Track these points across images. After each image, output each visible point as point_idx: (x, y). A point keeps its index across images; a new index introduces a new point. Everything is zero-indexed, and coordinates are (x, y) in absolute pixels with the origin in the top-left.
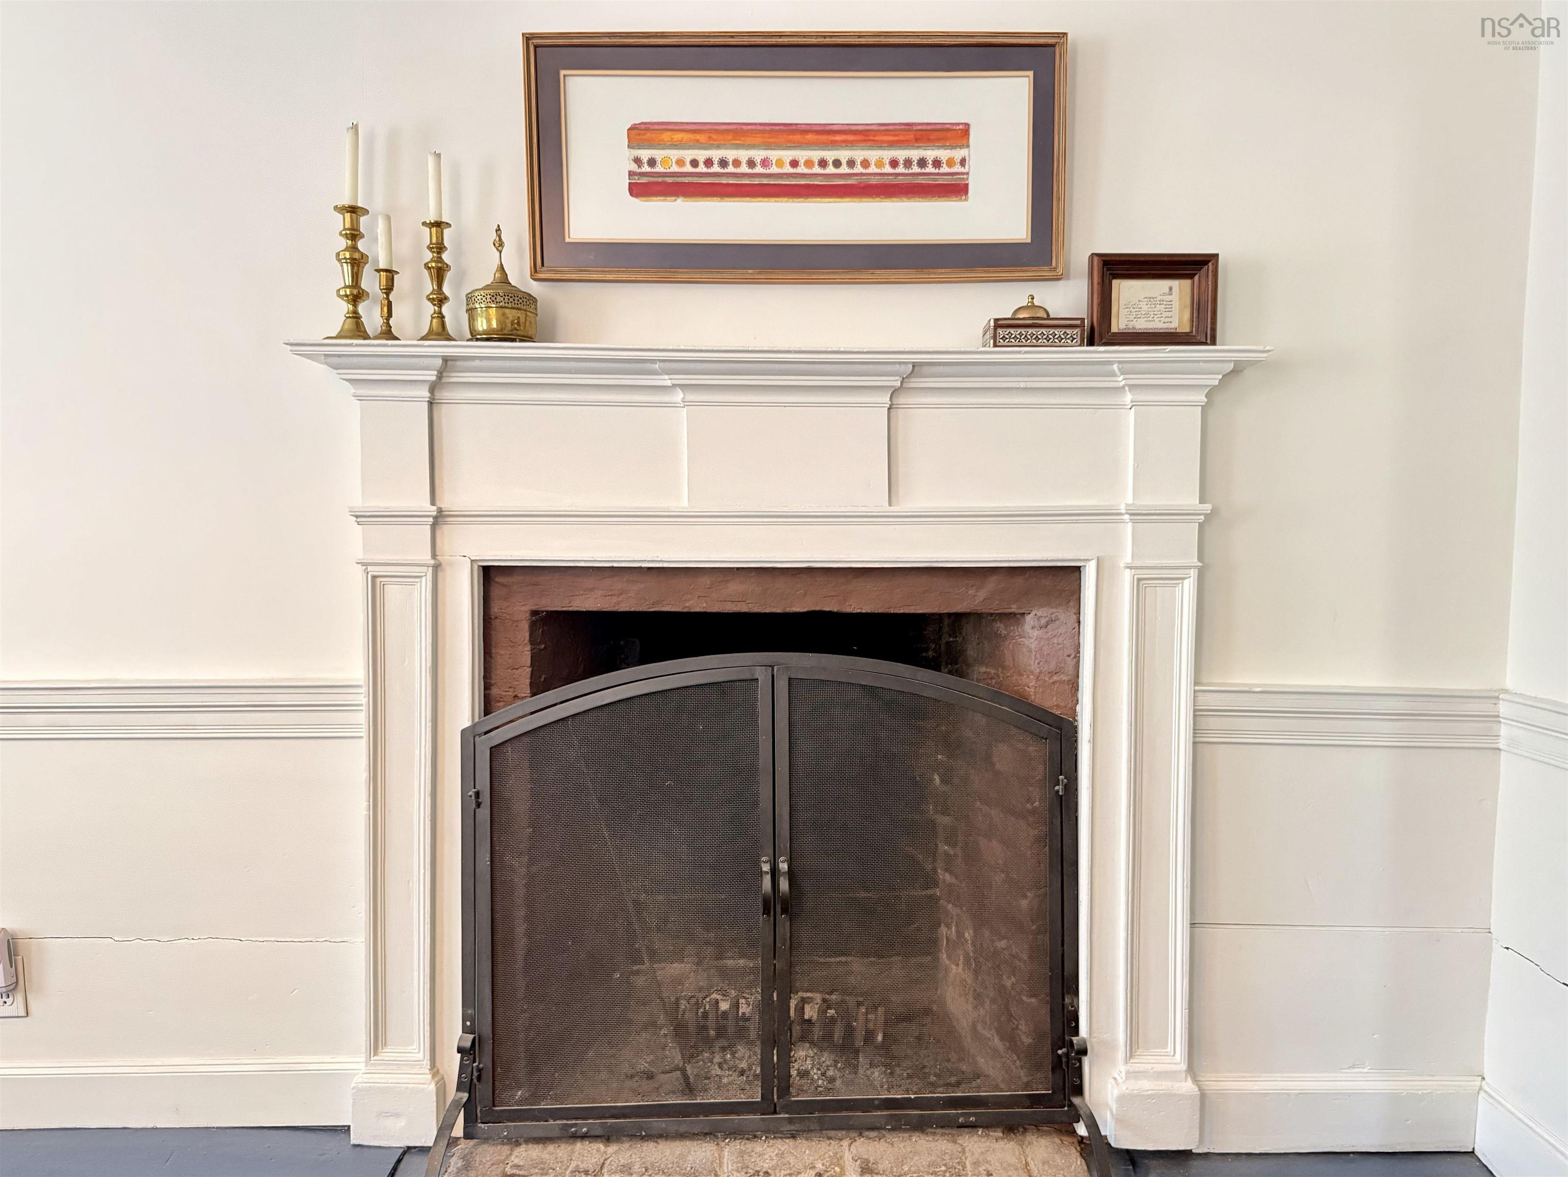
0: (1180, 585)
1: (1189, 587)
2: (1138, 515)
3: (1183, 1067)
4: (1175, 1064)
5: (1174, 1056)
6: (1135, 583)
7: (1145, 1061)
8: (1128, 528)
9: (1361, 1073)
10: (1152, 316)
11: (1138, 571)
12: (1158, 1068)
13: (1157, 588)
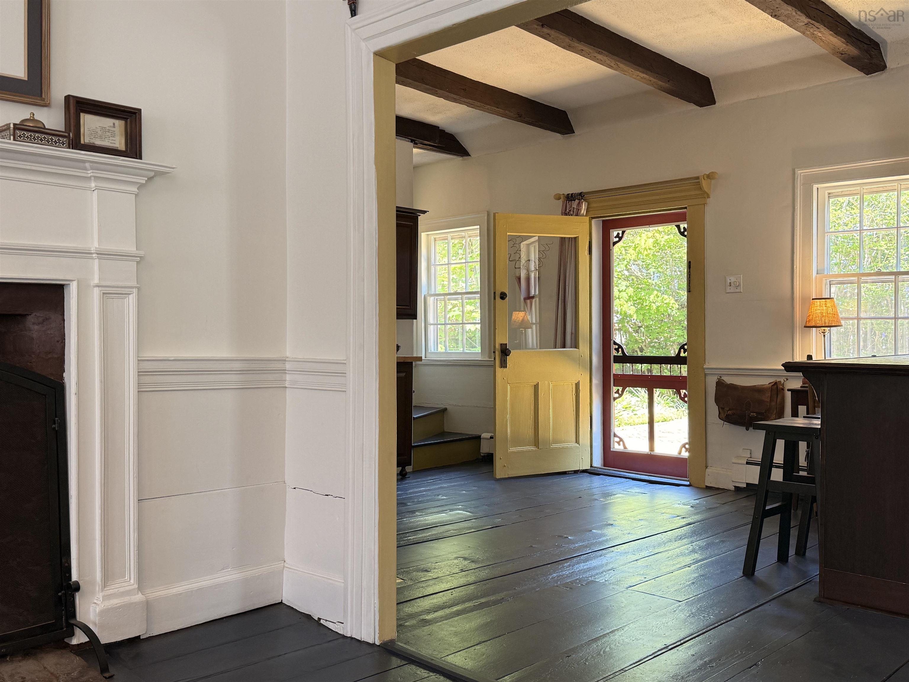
0: (127, 298)
1: (132, 300)
2: (102, 255)
3: (136, 586)
4: (131, 585)
5: (130, 581)
6: (102, 296)
7: (113, 588)
8: (96, 261)
9: (228, 571)
10: (104, 138)
11: (103, 289)
12: (122, 590)
13: (114, 299)
